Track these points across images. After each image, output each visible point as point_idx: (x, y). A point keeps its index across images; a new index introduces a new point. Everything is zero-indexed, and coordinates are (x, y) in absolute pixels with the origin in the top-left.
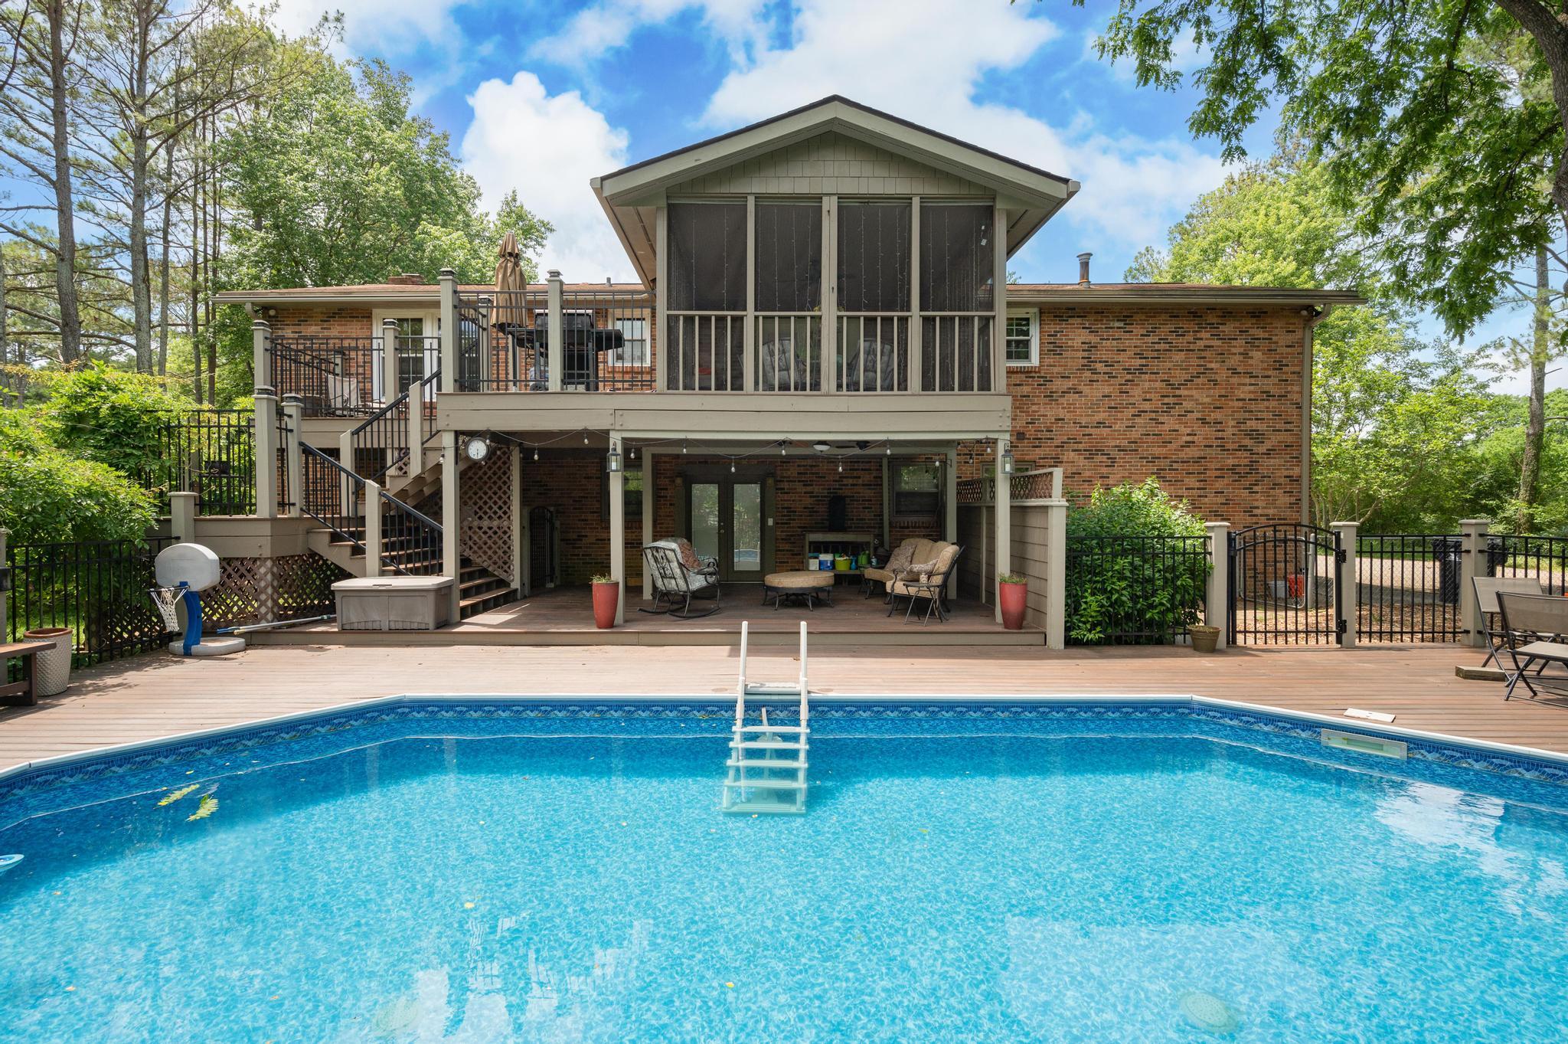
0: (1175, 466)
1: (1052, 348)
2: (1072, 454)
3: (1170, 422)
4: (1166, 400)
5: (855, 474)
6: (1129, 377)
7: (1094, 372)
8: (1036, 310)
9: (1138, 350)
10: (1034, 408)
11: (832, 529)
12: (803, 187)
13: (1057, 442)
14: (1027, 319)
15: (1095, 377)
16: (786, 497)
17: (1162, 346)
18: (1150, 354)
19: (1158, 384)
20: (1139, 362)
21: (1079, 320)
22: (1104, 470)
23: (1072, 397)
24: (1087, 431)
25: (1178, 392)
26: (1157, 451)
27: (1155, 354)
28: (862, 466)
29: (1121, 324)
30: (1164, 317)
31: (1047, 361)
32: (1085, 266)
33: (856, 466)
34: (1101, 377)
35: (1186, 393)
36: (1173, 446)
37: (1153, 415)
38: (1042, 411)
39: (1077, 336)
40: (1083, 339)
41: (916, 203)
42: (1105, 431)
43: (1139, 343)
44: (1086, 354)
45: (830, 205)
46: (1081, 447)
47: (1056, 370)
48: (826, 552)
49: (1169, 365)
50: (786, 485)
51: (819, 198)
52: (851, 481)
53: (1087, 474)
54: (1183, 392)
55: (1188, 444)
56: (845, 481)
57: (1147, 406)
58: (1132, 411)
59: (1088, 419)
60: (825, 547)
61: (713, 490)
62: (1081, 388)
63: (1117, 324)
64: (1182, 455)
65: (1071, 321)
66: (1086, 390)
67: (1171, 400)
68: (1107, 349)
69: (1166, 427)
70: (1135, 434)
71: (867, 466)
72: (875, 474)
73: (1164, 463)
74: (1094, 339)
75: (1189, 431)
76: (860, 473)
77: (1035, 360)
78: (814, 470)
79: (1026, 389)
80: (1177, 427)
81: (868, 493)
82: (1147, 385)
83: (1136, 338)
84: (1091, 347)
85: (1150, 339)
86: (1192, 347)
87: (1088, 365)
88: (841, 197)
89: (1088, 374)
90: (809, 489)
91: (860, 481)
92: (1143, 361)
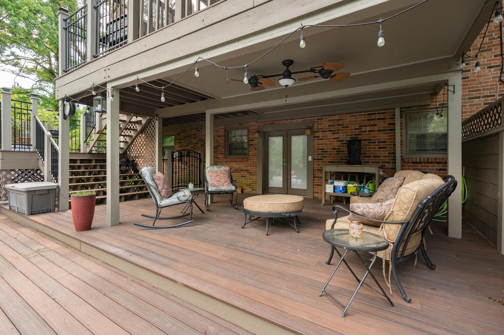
5: (372, 122)
11: (350, 163)
16: (320, 142)
28: (377, 116)
33: (373, 117)
48: (339, 179)
50: (320, 134)
52: (368, 129)
56: (364, 129)
60: (339, 176)
61: (279, 141)
71: (382, 116)
72: (390, 121)
76: (376, 122)
78: (341, 122)
81: (383, 136)
90: (336, 136)
91: (376, 128)
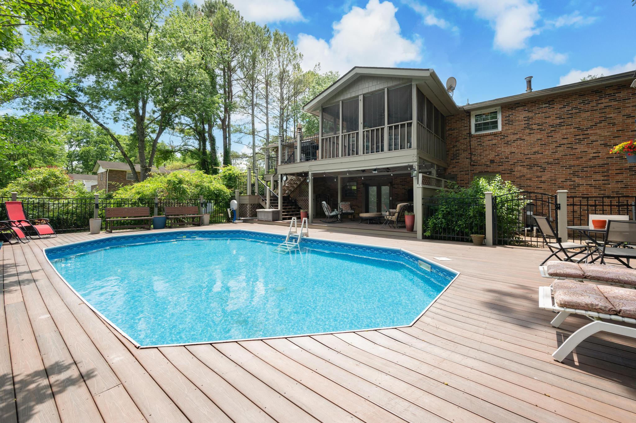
0: (585, 169)
1: (507, 122)
2: (520, 168)
3: (580, 148)
4: (578, 137)
6: (552, 129)
7: (532, 129)
8: (500, 107)
9: (558, 116)
10: (499, 149)
12: (353, 95)
13: (510, 163)
14: (496, 112)
15: (532, 132)
16: (396, 190)
17: (574, 111)
18: (566, 116)
19: (572, 130)
20: (559, 121)
21: (522, 108)
22: (539, 174)
23: (519, 142)
24: (528, 156)
25: (586, 132)
26: (572, 163)
27: (570, 116)
29: (547, 105)
30: (574, 97)
31: (505, 128)
32: (529, 82)
34: (535, 131)
35: (592, 132)
36: (584, 159)
37: (570, 145)
38: (503, 150)
39: (521, 115)
40: (524, 115)
41: (386, 90)
42: (539, 156)
43: (558, 112)
44: (526, 122)
45: (361, 98)
46: (524, 164)
47: (509, 131)
49: (579, 120)
50: (396, 186)
51: (358, 96)
53: (529, 176)
54: (589, 132)
55: (594, 158)
57: (565, 141)
58: (555, 144)
59: (529, 151)
61: (375, 188)
62: (524, 137)
63: (544, 106)
64: (591, 163)
65: (517, 109)
66: (527, 138)
67: (581, 137)
68: (539, 118)
69: (579, 151)
70: (557, 156)
73: (576, 169)
74: (530, 115)
75: (595, 151)
77: (500, 128)
79: (494, 142)
80: (586, 150)
82: (564, 131)
83: (557, 109)
84: (529, 119)
85: (566, 109)
86: (595, 108)
87: (528, 126)
88: (364, 95)
89: (528, 131)
90: (404, 187)
92: (562, 120)
